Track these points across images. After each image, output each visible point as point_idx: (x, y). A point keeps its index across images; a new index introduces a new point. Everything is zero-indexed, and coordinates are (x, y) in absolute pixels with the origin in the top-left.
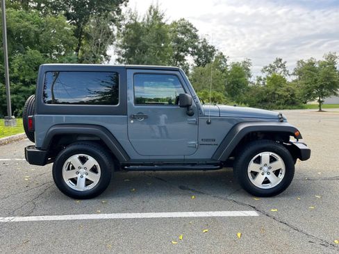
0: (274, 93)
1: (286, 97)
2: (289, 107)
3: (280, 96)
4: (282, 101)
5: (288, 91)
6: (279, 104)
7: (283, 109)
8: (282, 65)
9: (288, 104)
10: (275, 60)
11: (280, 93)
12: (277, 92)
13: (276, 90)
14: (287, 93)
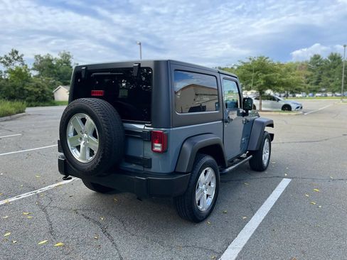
0: (22, 89)
1: (36, 93)
2: (41, 104)
3: (30, 93)
4: (33, 97)
5: (38, 87)
6: (30, 101)
7: (36, 106)
8: (18, 58)
9: (41, 101)
10: (10, 51)
11: (30, 89)
12: (25, 88)
13: (24, 85)
14: (38, 89)
